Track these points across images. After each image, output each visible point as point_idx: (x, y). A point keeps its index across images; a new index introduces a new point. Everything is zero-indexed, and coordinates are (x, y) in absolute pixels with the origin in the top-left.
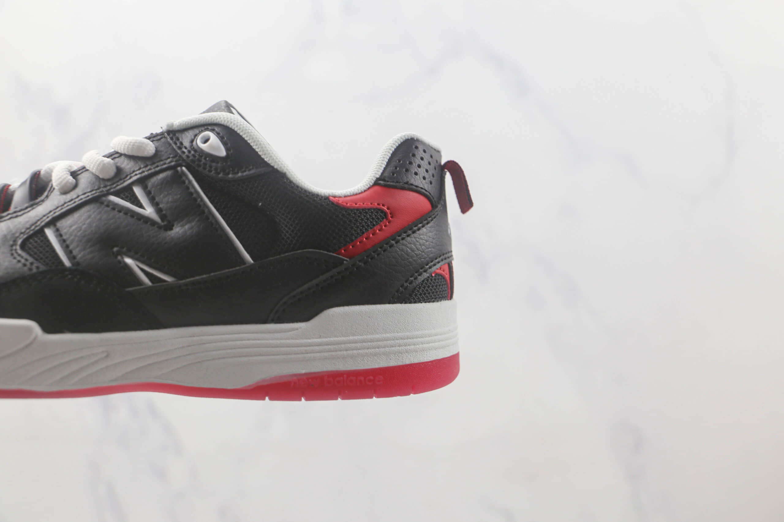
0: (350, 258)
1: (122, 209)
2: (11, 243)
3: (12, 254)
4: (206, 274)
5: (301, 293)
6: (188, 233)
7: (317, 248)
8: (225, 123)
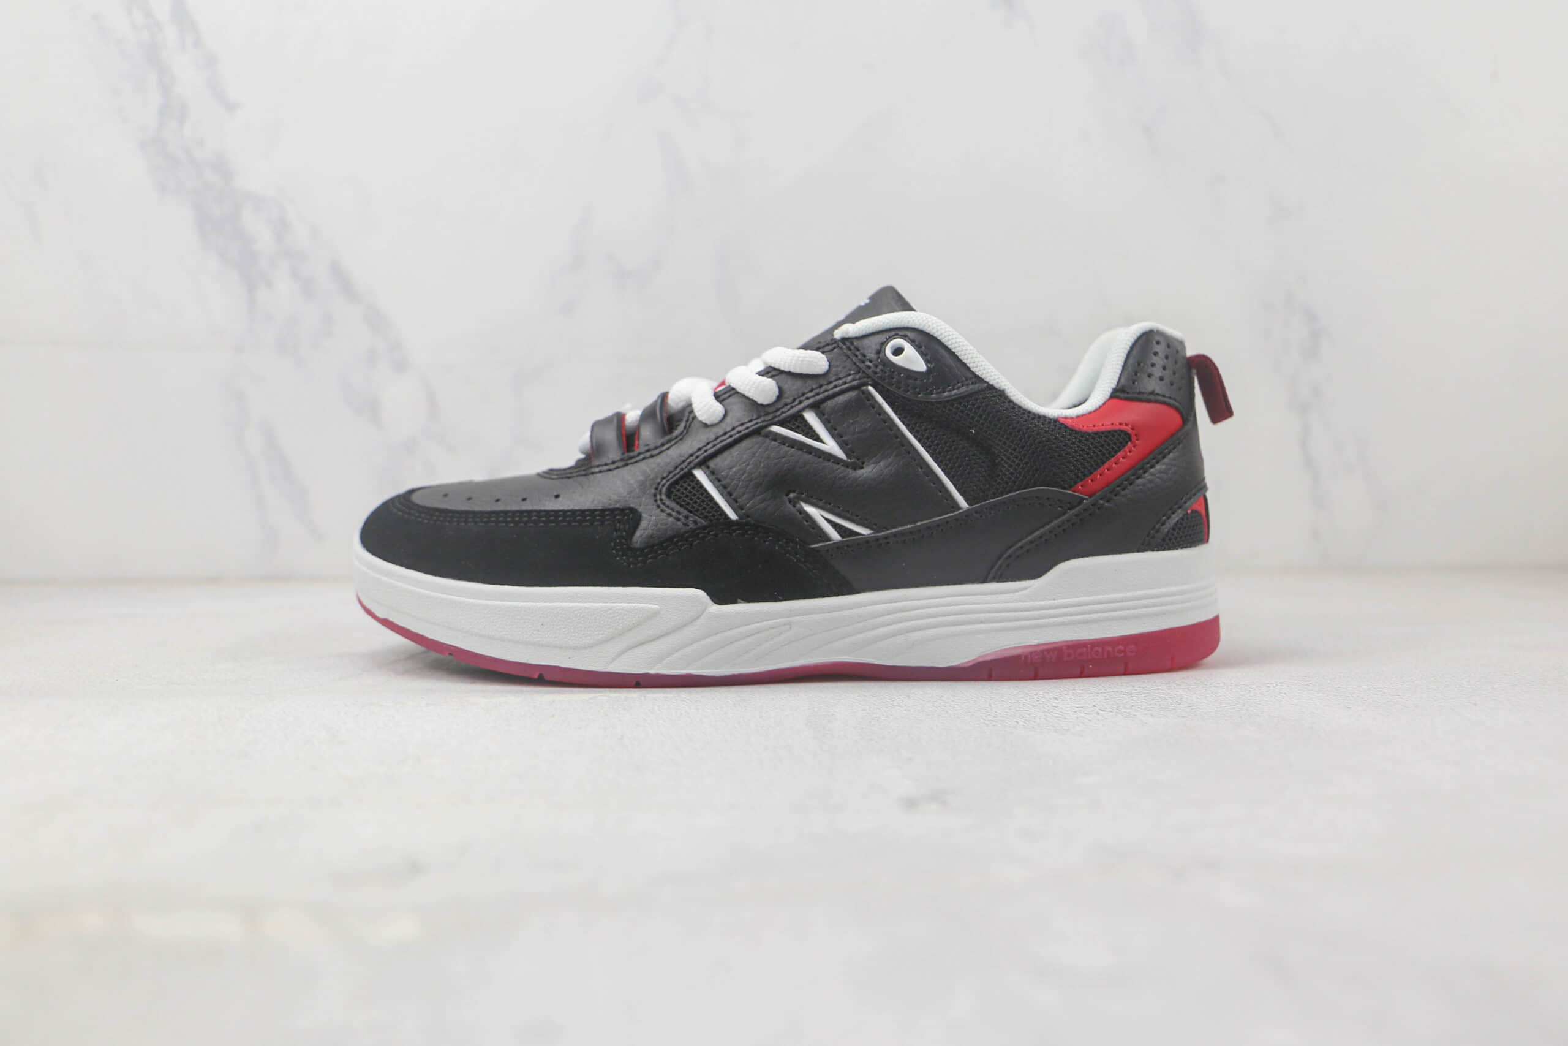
0: (1090, 496)
1: (794, 443)
2: (653, 491)
3: (658, 507)
4: (911, 524)
5: (1031, 542)
6: (886, 471)
7: (1048, 486)
8: (921, 328)
